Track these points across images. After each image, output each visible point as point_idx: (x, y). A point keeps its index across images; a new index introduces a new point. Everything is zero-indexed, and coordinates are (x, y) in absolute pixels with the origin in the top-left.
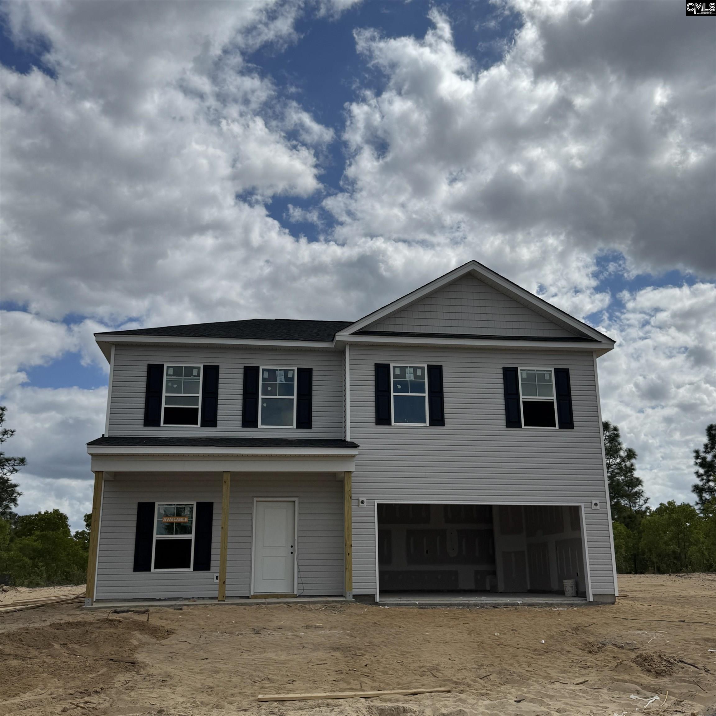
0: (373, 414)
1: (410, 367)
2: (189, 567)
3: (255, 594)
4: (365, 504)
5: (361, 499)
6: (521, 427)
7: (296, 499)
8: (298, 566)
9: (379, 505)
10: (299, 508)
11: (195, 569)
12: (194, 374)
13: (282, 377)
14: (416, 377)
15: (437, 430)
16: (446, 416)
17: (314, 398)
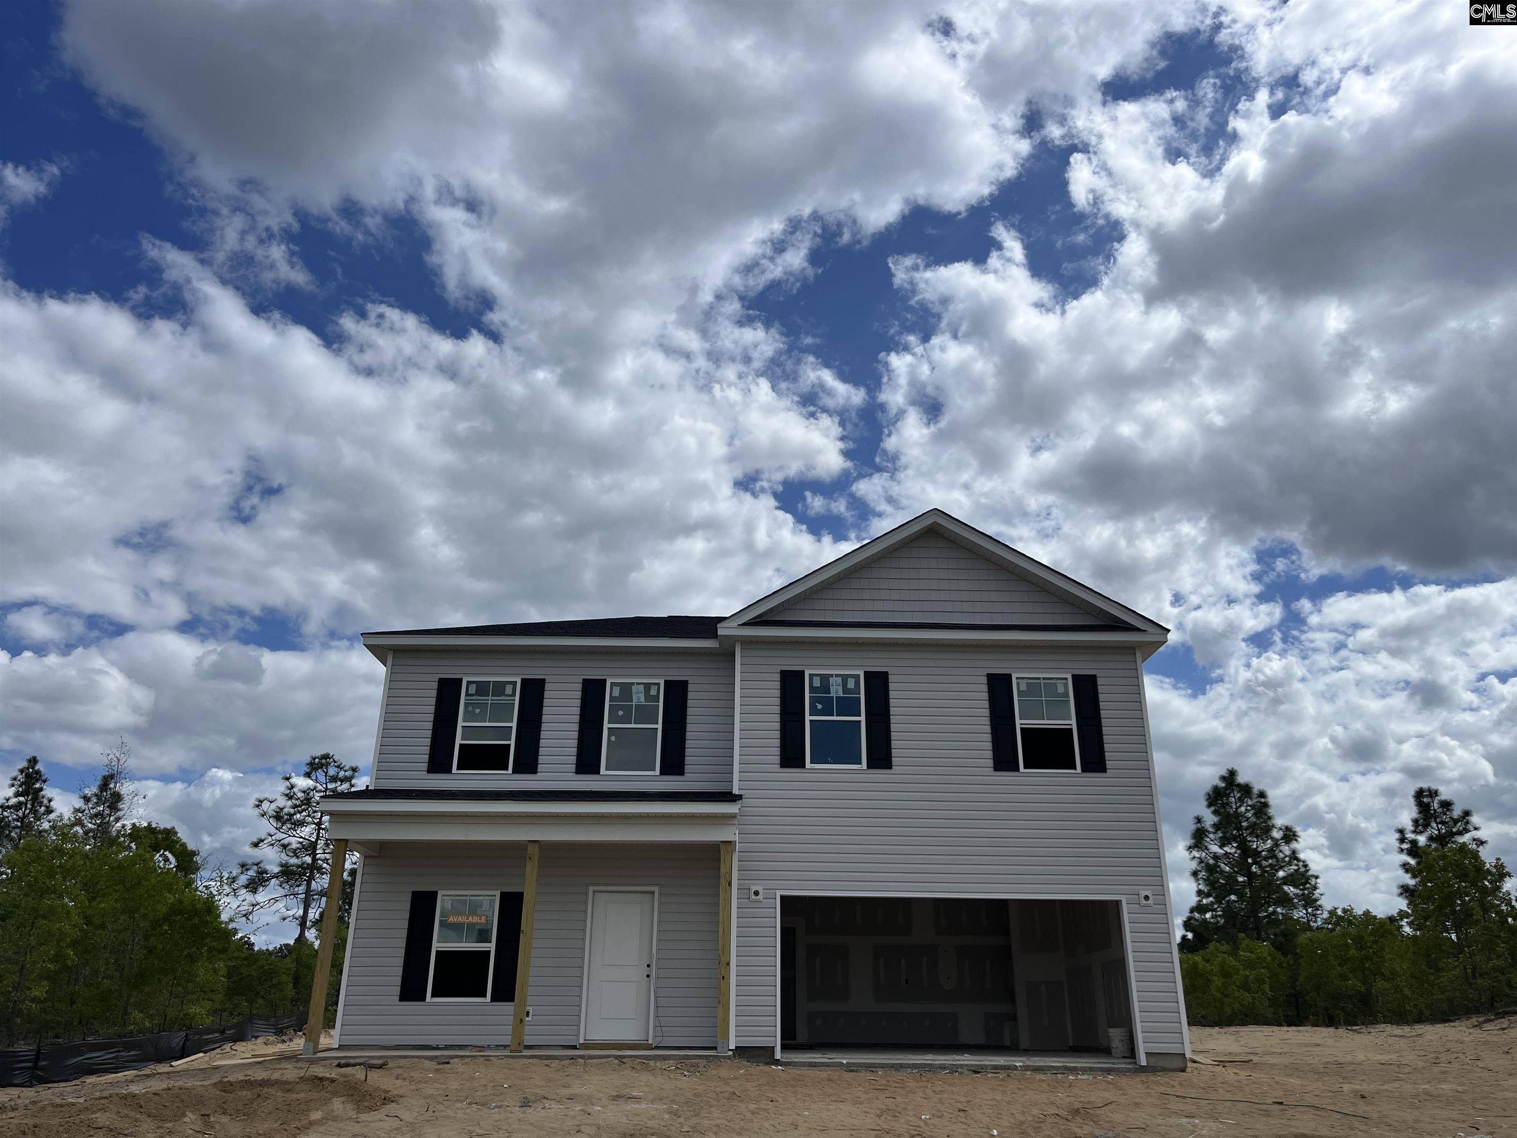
0: (777, 751)
1: (837, 676)
2: (485, 996)
3: (586, 1042)
4: (760, 897)
5: (754, 888)
6: (1017, 770)
7: (656, 889)
8: (656, 997)
9: (783, 898)
10: (660, 904)
11: (493, 999)
12: (506, 693)
13: (640, 695)
14: (845, 690)
15: (880, 775)
16: (894, 752)
17: (689, 727)
